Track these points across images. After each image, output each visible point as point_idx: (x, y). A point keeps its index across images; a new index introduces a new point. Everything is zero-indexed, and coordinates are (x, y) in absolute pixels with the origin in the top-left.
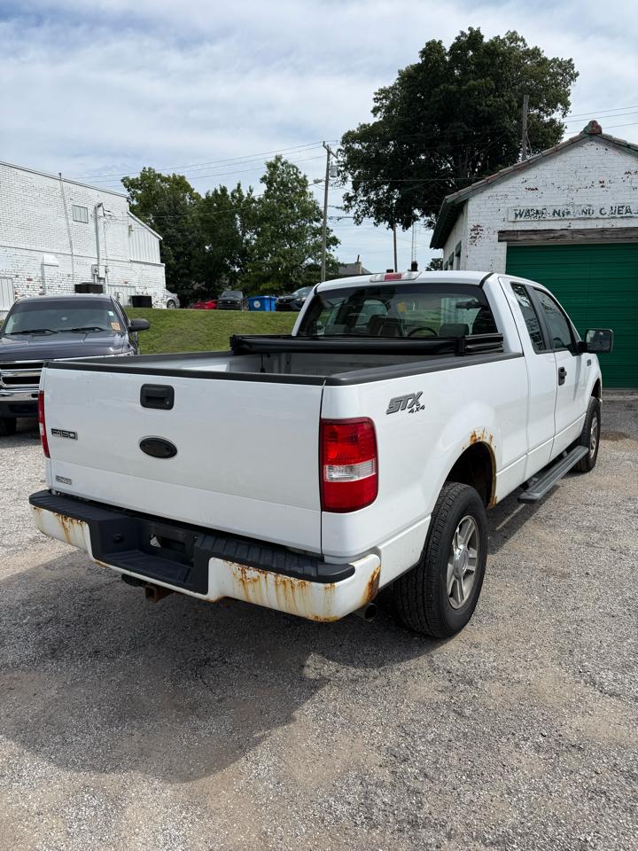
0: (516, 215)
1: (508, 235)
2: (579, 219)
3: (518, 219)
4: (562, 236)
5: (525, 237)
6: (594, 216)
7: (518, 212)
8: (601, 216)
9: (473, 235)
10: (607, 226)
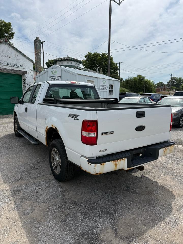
2: (5, 65)
4: (1, 70)
6: (9, 65)
10: (12, 69)
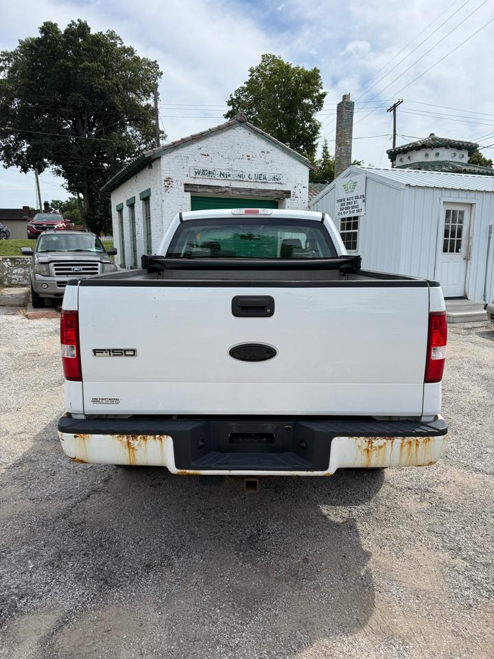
0: (196, 173)
1: (191, 188)
2: (236, 180)
3: (197, 176)
4: (226, 192)
5: (202, 190)
6: (245, 179)
7: (197, 171)
8: (249, 180)
9: (166, 185)
10: (253, 187)
